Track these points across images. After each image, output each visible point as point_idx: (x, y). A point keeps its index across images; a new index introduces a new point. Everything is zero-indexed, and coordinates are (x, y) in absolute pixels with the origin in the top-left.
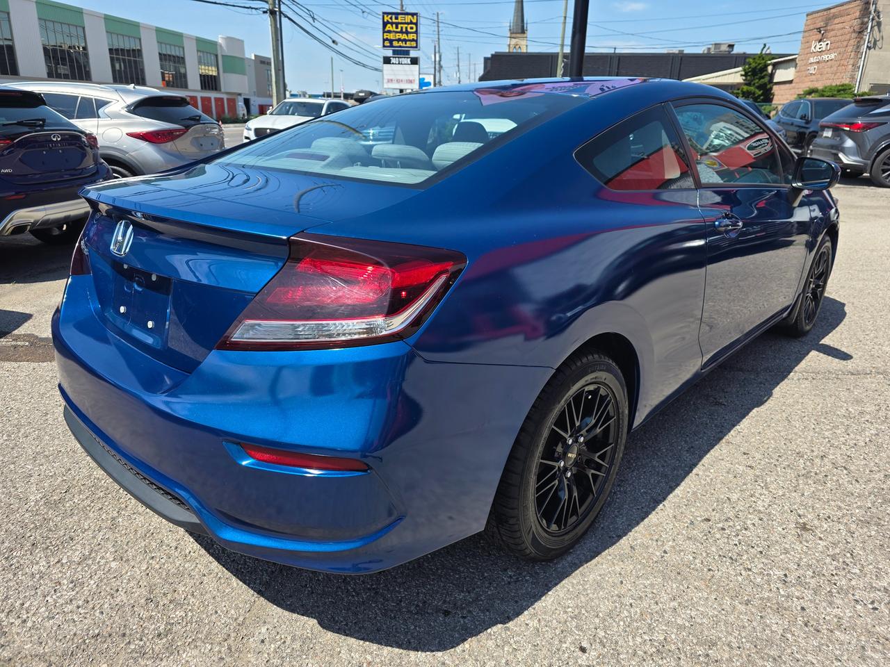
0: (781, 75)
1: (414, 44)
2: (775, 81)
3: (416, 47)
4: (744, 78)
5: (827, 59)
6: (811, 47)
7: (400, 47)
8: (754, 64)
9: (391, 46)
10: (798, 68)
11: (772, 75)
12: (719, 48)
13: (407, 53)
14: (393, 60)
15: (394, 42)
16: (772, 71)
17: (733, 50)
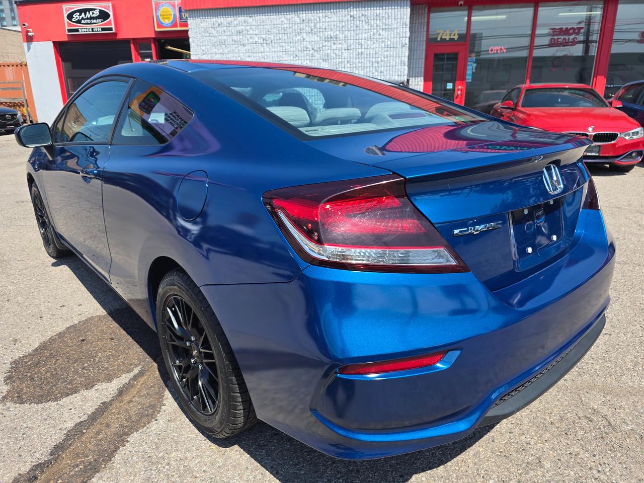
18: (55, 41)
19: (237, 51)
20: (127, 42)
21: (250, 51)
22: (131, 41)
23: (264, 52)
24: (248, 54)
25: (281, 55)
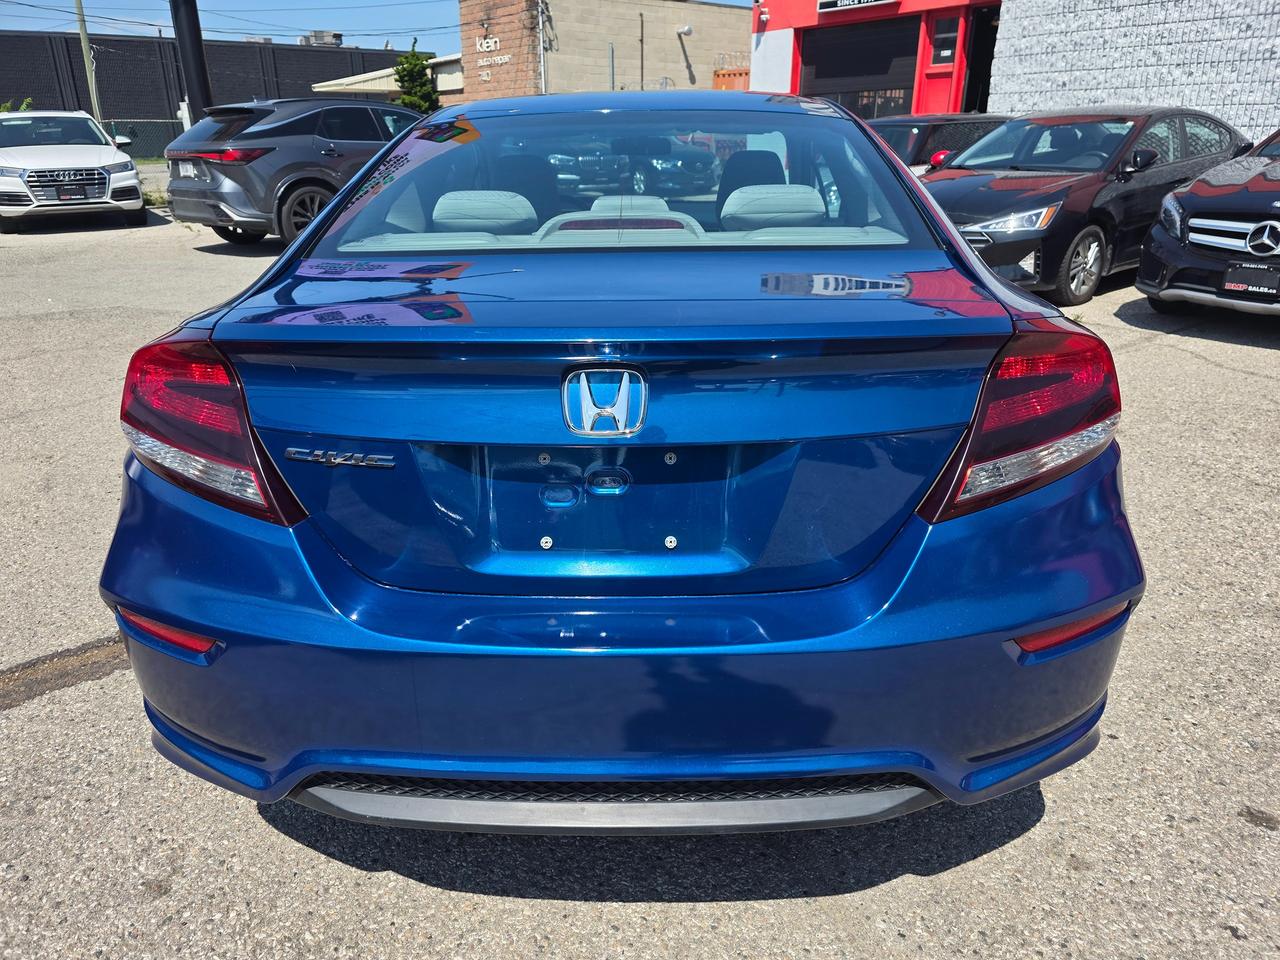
0: (445, 82)
2: (439, 89)
4: (400, 84)
5: (500, 62)
6: (476, 45)
8: (408, 65)
10: (466, 72)
11: (433, 81)
12: (323, 40)
16: (433, 76)
18: (797, 26)
19: (1099, 24)
20: (916, 17)
21: (1130, 23)
22: (924, 18)
23: (1165, 23)
24: (1122, 30)
25: (1207, 26)
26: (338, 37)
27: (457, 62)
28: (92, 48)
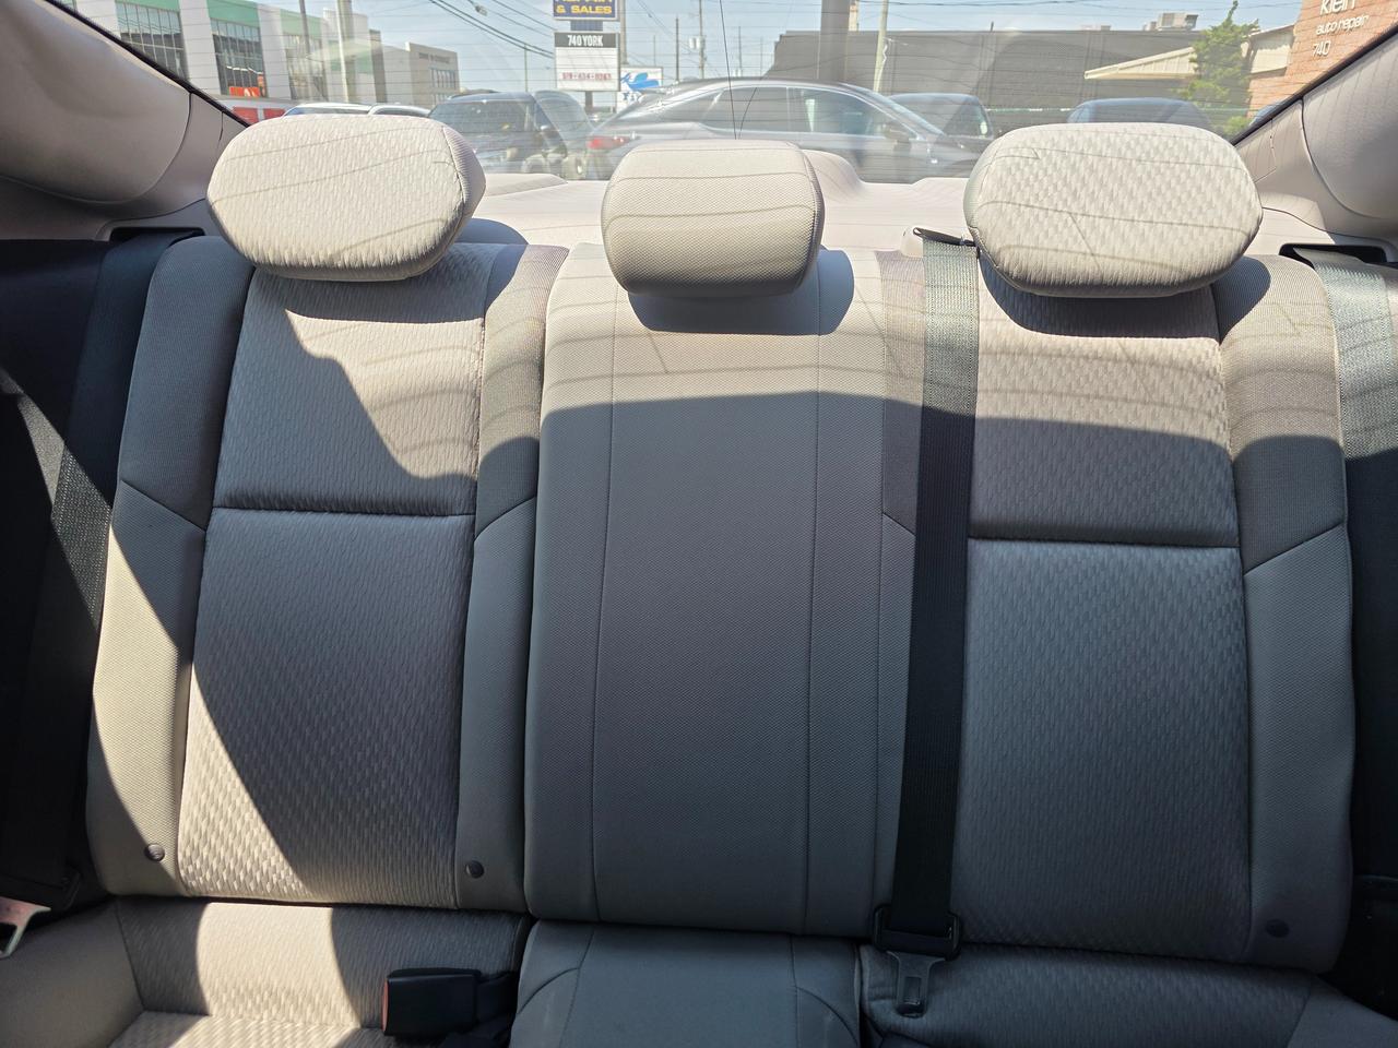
0: (1265, 60)
1: (607, 10)
2: (1254, 70)
3: (612, 15)
4: (1196, 65)
5: (1349, 27)
6: (1320, 5)
7: (584, 15)
8: (1215, 39)
9: (569, 13)
10: (1295, 45)
11: (1248, 62)
12: (1171, 23)
13: (597, 26)
14: (573, 40)
15: (573, 7)
16: (1248, 53)
17: (1194, 26)
26: (1192, 18)
27: (1288, 30)
28: (887, 42)
